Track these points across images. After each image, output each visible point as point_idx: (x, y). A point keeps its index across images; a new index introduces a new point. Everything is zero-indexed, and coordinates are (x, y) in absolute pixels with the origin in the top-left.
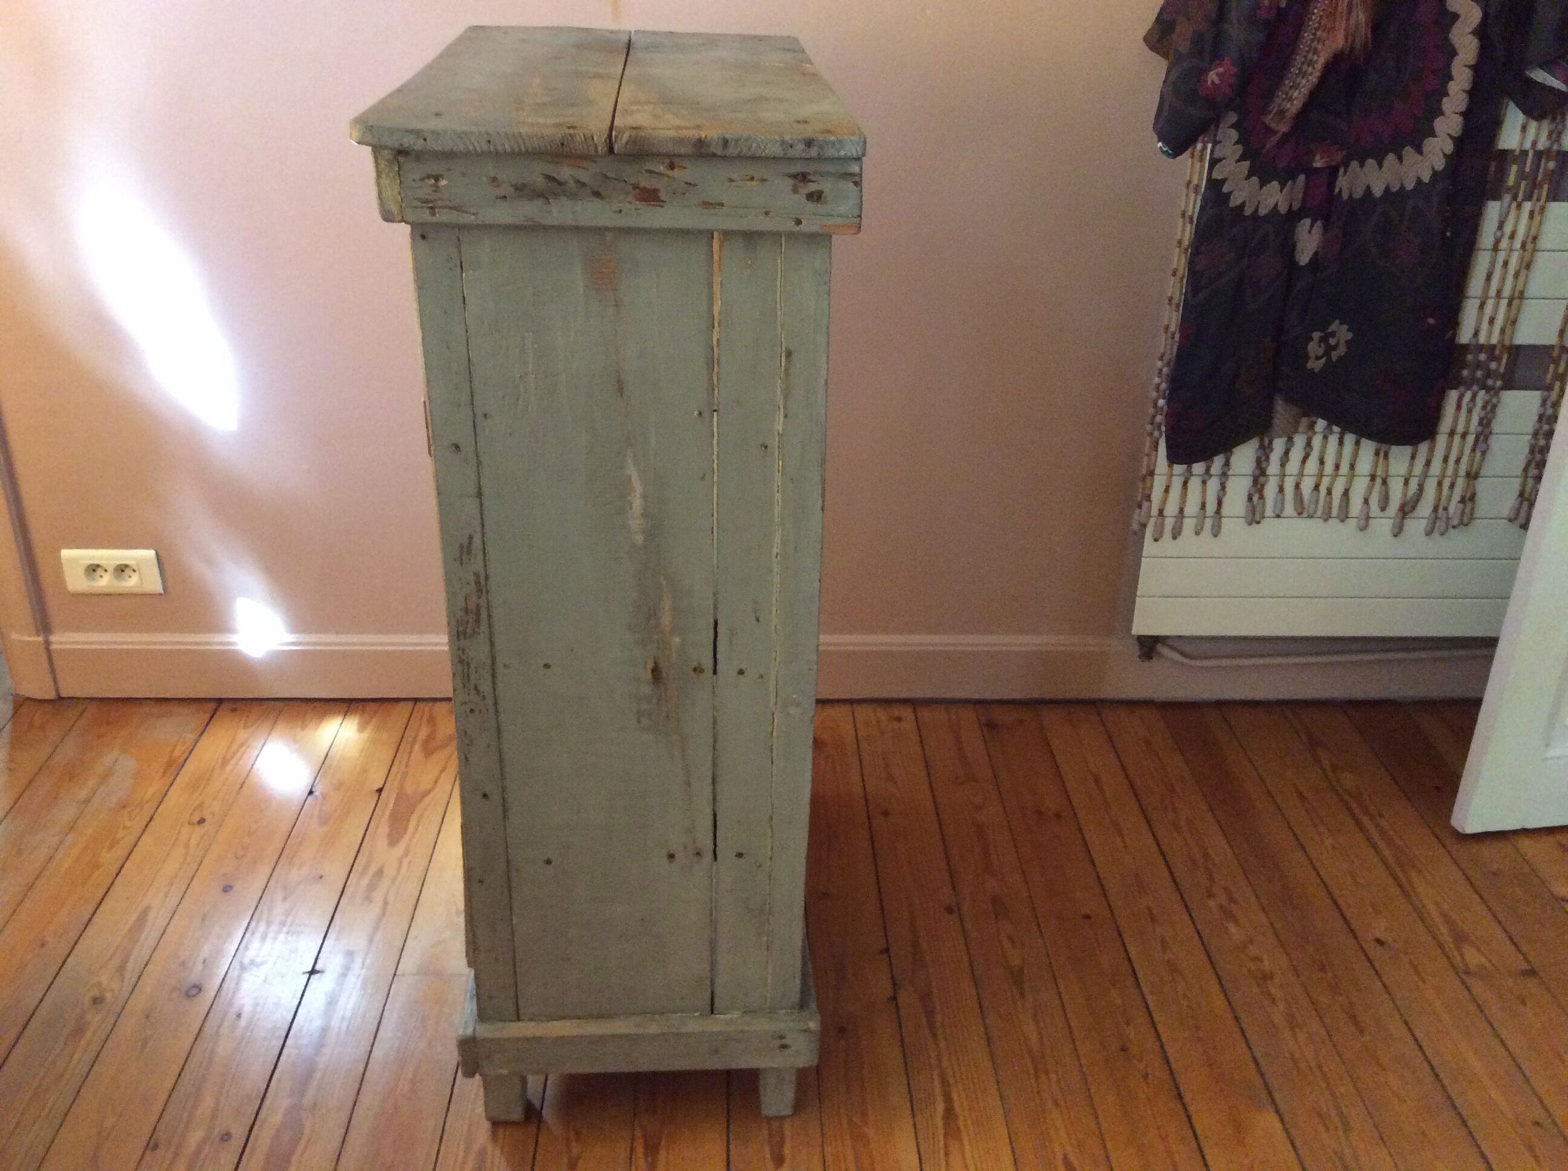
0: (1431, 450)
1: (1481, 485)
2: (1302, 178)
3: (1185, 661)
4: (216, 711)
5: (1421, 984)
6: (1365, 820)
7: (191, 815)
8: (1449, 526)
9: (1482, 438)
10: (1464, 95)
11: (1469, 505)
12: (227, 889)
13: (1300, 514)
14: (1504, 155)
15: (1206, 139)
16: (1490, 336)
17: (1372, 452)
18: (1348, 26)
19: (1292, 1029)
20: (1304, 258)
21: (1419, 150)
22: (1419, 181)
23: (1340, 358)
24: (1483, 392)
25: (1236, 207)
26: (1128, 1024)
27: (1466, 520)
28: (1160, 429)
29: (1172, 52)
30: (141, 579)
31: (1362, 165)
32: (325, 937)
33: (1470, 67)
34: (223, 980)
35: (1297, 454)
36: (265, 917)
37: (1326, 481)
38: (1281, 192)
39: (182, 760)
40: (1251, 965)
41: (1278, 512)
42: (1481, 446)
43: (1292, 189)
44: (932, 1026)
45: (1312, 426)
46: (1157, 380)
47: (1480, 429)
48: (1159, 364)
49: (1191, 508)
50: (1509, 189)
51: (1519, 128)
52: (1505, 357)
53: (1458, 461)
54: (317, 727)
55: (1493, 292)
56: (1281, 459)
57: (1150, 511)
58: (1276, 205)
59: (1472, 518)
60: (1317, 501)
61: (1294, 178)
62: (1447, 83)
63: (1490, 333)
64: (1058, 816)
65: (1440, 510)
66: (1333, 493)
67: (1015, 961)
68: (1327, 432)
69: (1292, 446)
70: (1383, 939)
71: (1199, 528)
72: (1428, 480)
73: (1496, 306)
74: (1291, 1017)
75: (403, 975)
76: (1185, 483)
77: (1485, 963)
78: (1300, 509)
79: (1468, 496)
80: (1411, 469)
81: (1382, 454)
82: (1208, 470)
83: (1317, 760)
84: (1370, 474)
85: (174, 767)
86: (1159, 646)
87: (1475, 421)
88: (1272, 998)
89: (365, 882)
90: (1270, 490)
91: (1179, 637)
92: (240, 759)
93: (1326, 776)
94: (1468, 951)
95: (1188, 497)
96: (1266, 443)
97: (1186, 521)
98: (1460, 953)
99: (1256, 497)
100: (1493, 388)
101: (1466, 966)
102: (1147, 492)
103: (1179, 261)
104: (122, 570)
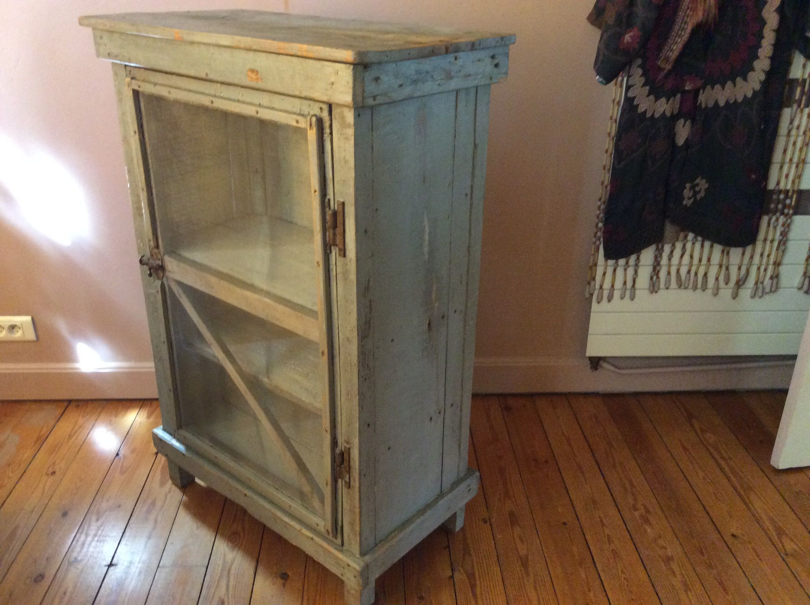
0: (753, 251)
1: (783, 269)
2: (679, 96)
3: (616, 370)
4: (67, 407)
5: (759, 562)
6: (722, 463)
7: (48, 470)
8: (764, 293)
9: (782, 243)
10: (772, 47)
11: (775, 280)
12: (65, 514)
13: (680, 287)
14: (794, 82)
15: (624, 74)
16: (786, 185)
17: (720, 252)
18: (704, 7)
19: (686, 591)
20: (680, 141)
21: (745, 79)
22: (745, 96)
23: (701, 198)
24: (782, 217)
25: (642, 113)
26: (589, 591)
27: (775, 289)
28: (600, 240)
29: (604, 24)
30: (23, 332)
31: (713, 88)
32: (119, 544)
33: (774, 30)
34: (58, 570)
35: (677, 252)
36: (85, 532)
37: (694, 269)
38: (667, 103)
39: (46, 435)
40: (661, 552)
41: (667, 286)
42: (782, 248)
43: (673, 101)
44: (474, 595)
45: (686, 237)
46: (598, 212)
47: (781, 237)
48: (599, 203)
49: (619, 284)
50: (795, 101)
51: (801, 66)
52: (795, 196)
53: (769, 256)
54: (124, 415)
55: (788, 160)
56: (669, 256)
57: (595, 286)
58: (664, 112)
59: (777, 288)
60: (689, 280)
61: (675, 96)
62: (760, 41)
63: (786, 184)
64: (547, 462)
65: (759, 284)
66: (698, 275)
67: (523, 552)
68: (694, 240)
69: (675, 248)
70: (735, 534)
71: (623, 296)
72: (752, 267)
73: (790, 168)
74: (685, 584)
75: (163, 567)
76: (615, 270)
77: (795, 547)
78: (680, 284)
79: (774, 275)
80: (742, 260)
81: (725, 252)
82: (627, 263)
83: (692, 426)
84: (719, 264)
85: (41, 441)
86: (601, 362)
87: (778, 233)
88: (674, 573)
89: (145, 509)
90: (663, 274)
91: (613, 357)
92: (78, 436)
93: (698, 435)
94: (785, 539)
95: (616, 278)
96: (660, 247)
97: (615, 291)
98: (781, 542)
99: (655, 278)
100: (788, 214)
101: (785, 550)
102: (594, 275)
103: (609, 145)
104: (12, 328)
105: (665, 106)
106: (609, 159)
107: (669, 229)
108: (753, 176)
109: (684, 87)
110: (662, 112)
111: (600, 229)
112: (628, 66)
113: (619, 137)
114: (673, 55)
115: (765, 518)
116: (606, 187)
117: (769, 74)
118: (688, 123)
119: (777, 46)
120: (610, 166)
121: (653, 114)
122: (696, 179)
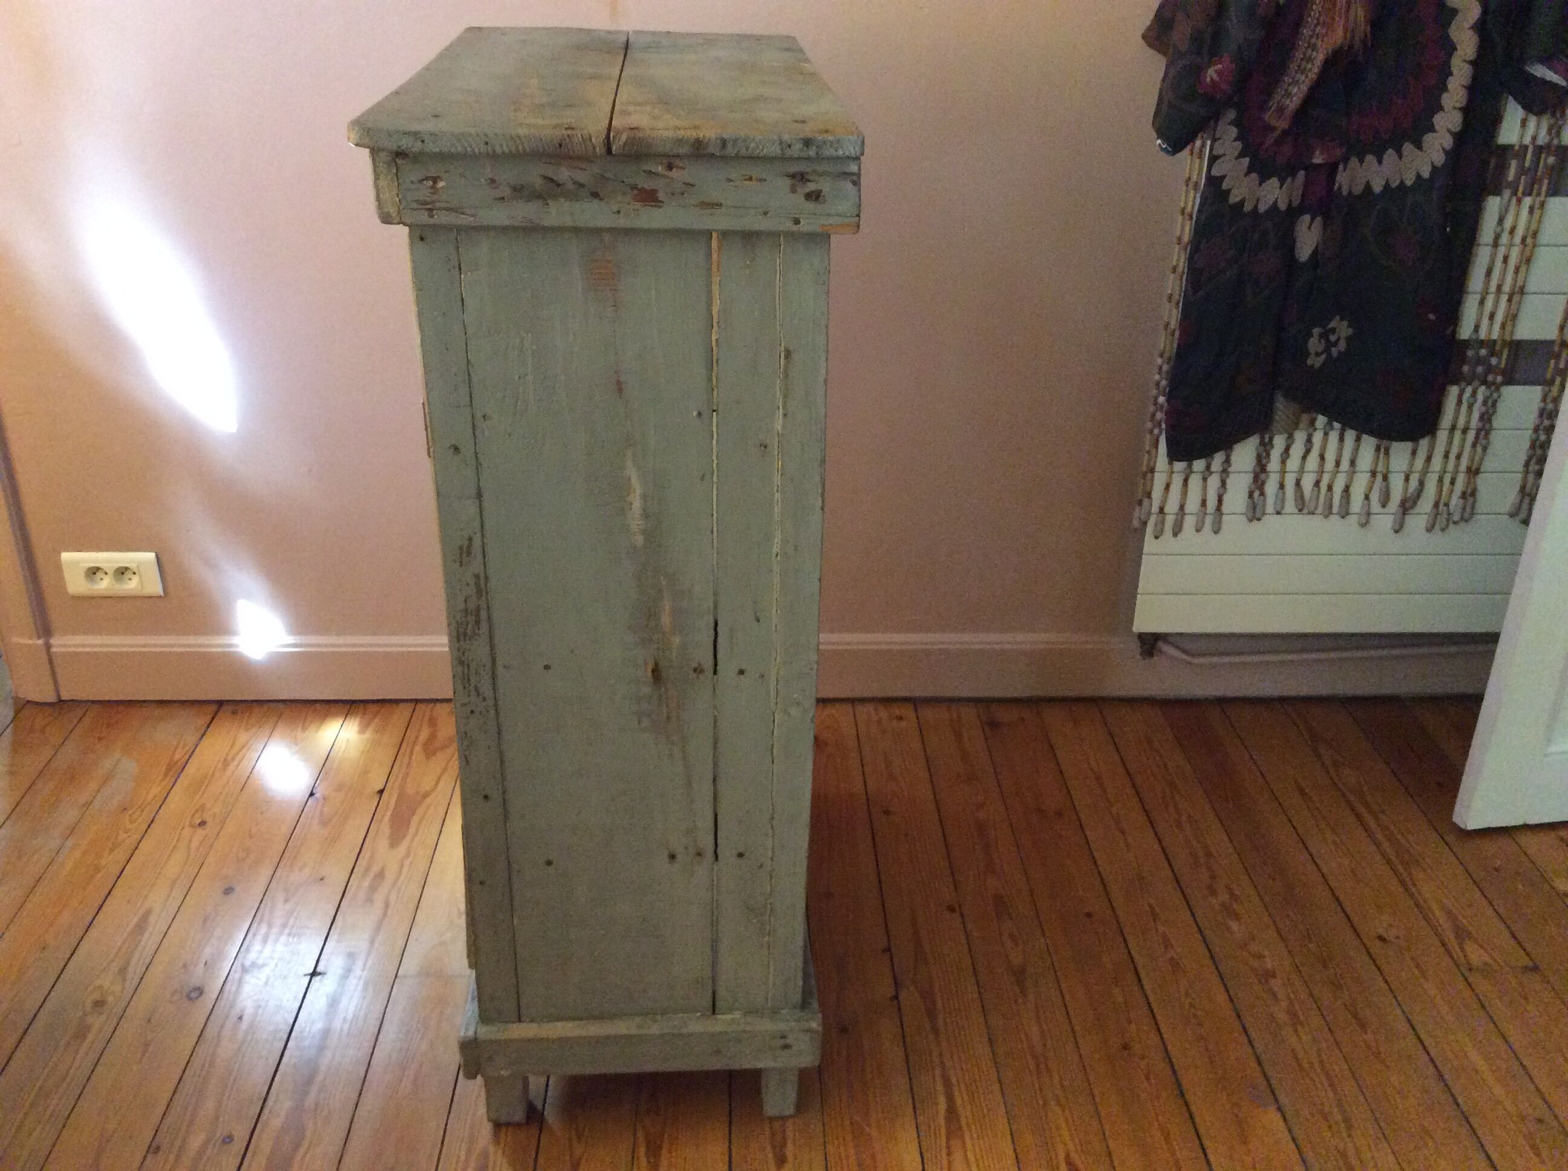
0: (1432, 446)
1: (1482, 481)
2: (1301, 174)
3: (1186, 658)
4: (217, 713)
5: (1422, 980)
6: (1367, 816)
7: (192, 818)
8: (1450, 522)
9: (1482, 434)
10: (1464, 90)
11: (1469, 501)
12: (228, 891)
13: (1301, 510)
14: (1504, 150)
15: (1205, 136)
16: (1491, 331)
17: (1373, 450)
18: (1347, 21)
19: (1294, 1027)
20: (1304, 255)
21: (1419, 145)
22: (1419, 177)
23: (1341, 354)
24: (1483, 388)
25: (1237, 204)
26: (1130, 1022)
27: (1467, 515)
28: (1160, 426)
29: (1171, 48)
30: (141, 581)
31: (1361, 161)
32: (326, 938)
34: (225, 981)
35: (1297, 450)
36: (266, 919)
37: (1326, 479)
38: (1281, 187)
39: (183, 762)
40: (1253, 963)
41: (1279, 509)
42: (1482, 441)
43: (1291, 185)
44: (934, 1026)
45: (1312, 422)
46: (1157, 377)
47: (1481, 424)
48: (1160, 361)
49: (1192, 505)
50: (1509, 184)
51: (1519, 123)
52: (1506, 352)
53: (1458, 457)
54: (318, 729)
55: (1493, 288)
56: (1282, 455)
57: (1150, 508)
58: (1276, 202)
60: (1318, 497)
61: (1293, 174)
62: (1446, 78)
63: (1490, 329)
64: (1059, 814)
65: (1441, 506)
66: (1334, 489)
67: (1017, 959)
68: (1328, 428)
69: (1293, 442)
70: (1385, 935)
71: (1200, 525)
72: (1428, 475)
73: (1497, 302)
74: (1293, 1014)
75: (405, 977)
76: (1186, 481)
77: (1488, 959)
78: (1301, 505)
79: (1469, 492)
80: (1411, 465)
81: (1382, 450)
82: (1208, 467)
83: (1319, 756)
84: (1371, 471)
85: (175, 770)
86: (1160, 644)
87: (1476, 415)
88: (1274, 995)
89: (366, 884)
90: (1271, 487)
91: (1181, 634)
92: (241, 761)
93: (1328, 772)
94: (1470, 947)
95: (1189, 493)
96: (1267, 440)
97: (1187, 518)
98: (1462, 949)
99: (1256, 494)
100: (1494, 383)
101: (1468, 963)
102: (1148, 489)
103: (1179, 258)
104: (122, 572)
105: (1277, 191)
106: (1178, 283)
107: (1282, 408)
108: (1432, 317)
109: (1311, 158)
110: (1271, 202)
111: (1162, 406)
112: (1212, 123)
113: (1196, 247)
114: (1293, 103)
115: (1435, 907)
116: (1173, 334)
117: (1460, 138)
118: (1318, 220)
119: (1473, 88)
120: (1180, 295)
121: (1256, 207)
122: (1330, 320)
